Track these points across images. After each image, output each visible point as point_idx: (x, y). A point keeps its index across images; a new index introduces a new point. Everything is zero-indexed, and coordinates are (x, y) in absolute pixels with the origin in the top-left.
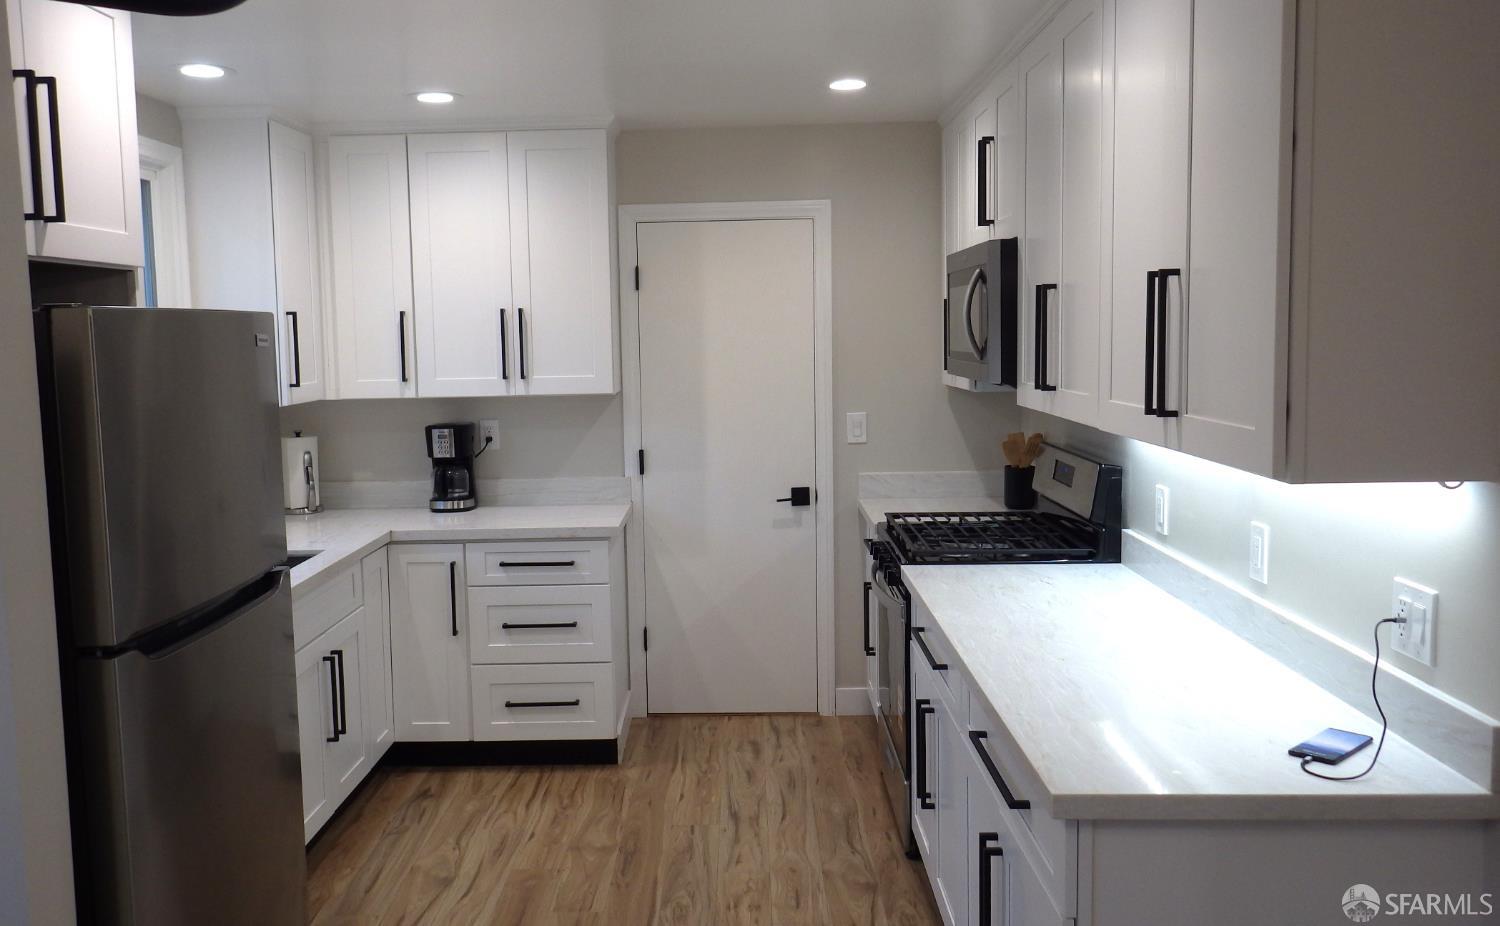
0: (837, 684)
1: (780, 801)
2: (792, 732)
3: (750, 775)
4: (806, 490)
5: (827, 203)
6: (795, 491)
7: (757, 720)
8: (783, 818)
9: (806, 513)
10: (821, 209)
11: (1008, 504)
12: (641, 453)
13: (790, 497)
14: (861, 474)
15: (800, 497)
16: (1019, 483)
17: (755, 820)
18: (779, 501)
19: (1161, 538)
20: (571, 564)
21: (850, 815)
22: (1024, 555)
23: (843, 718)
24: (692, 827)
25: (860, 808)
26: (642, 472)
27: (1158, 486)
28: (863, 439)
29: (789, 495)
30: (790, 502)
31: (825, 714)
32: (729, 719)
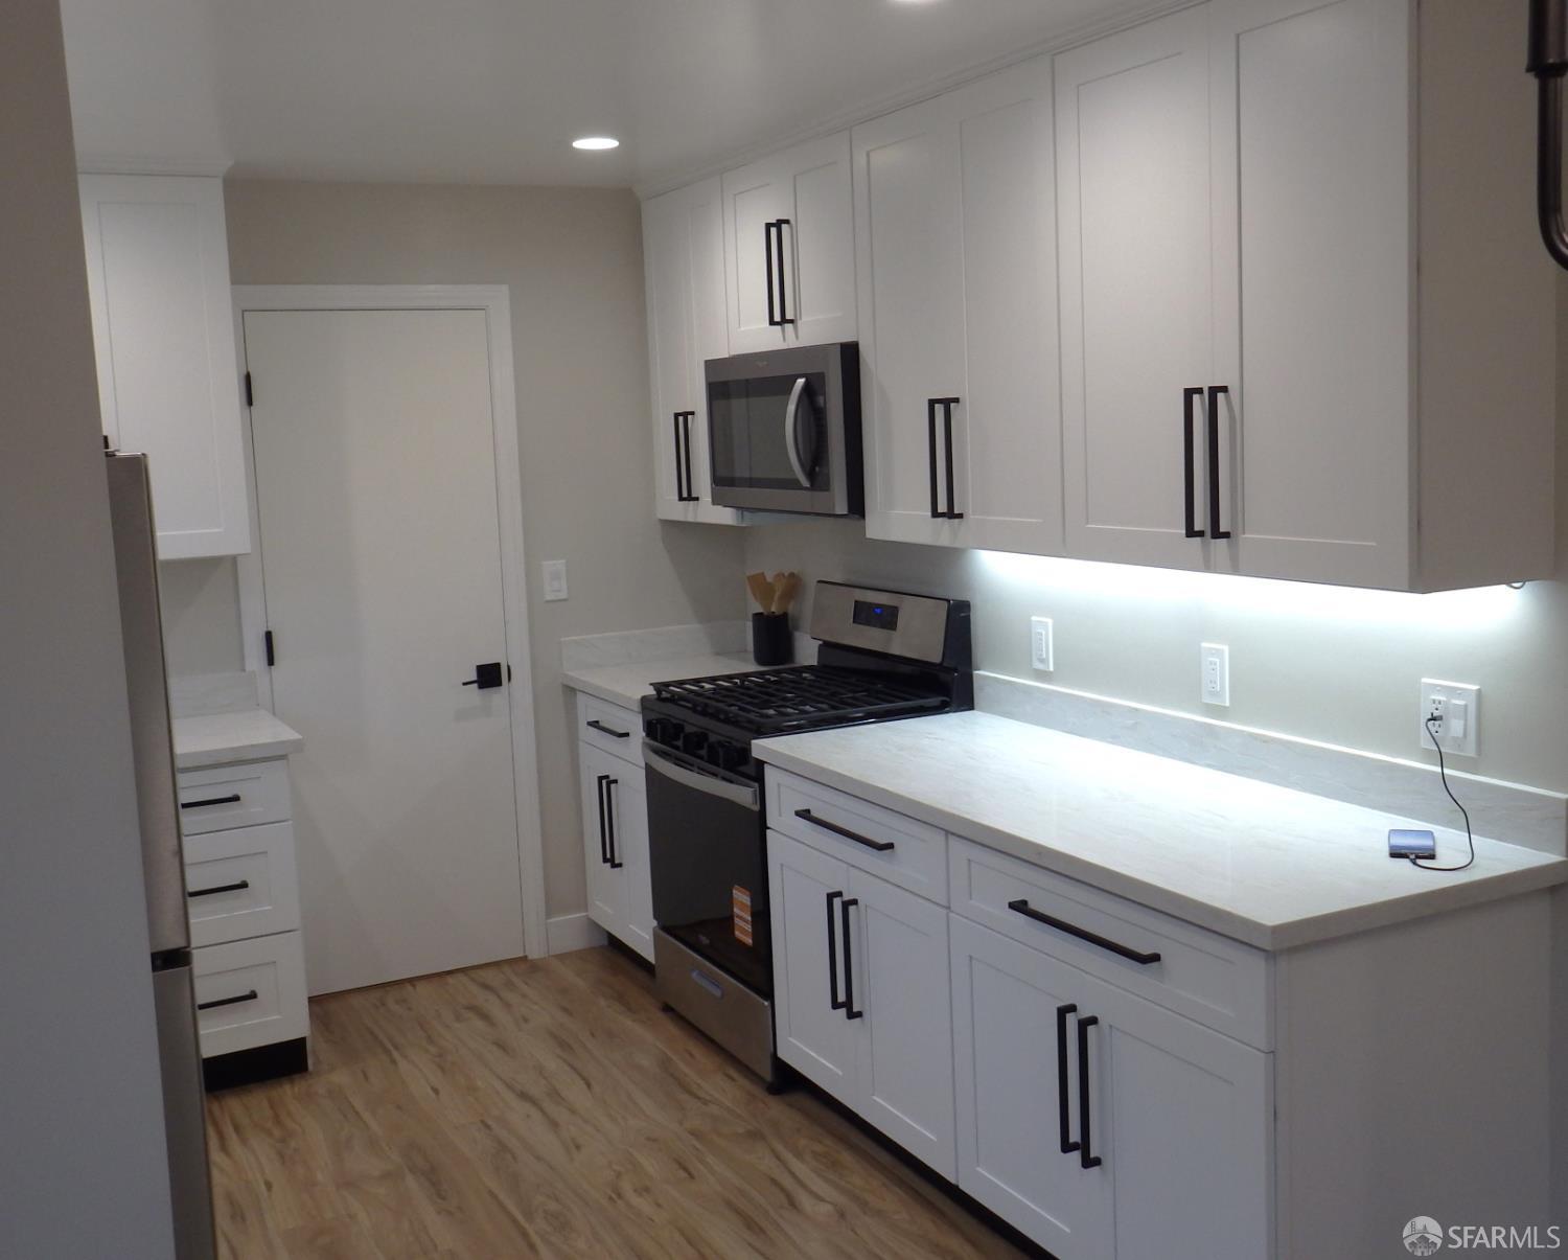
0: (549, 915)
1: (567, 1068)
2: (509, 985)
3: (501, 1046)
4: (497, 666)
5: (505, 288)
6: (481, 669)
7: (450, 980)
8: (589, 1085)
9: (496, 696)
10: (498, 298)
11: (760, 660)
12: (269, 636)
13: (475, 678)
14: (562, 639)
15: (489, 676)
16: (774, 634)
17: (555, 1094)
18: (465, 684)
19: (1043, 675)
20: (236, 798)
21: (665, 1064)
22: (860, 715)
23: (561, 957)
24: (482, 1122)
25: (670, 1054)
26: (271, 662)
27: (1034, 618)
28: (563, 595)
29: (474, 677)
30: (476, 685)
31: (536, 957)
32: (414, 986)
